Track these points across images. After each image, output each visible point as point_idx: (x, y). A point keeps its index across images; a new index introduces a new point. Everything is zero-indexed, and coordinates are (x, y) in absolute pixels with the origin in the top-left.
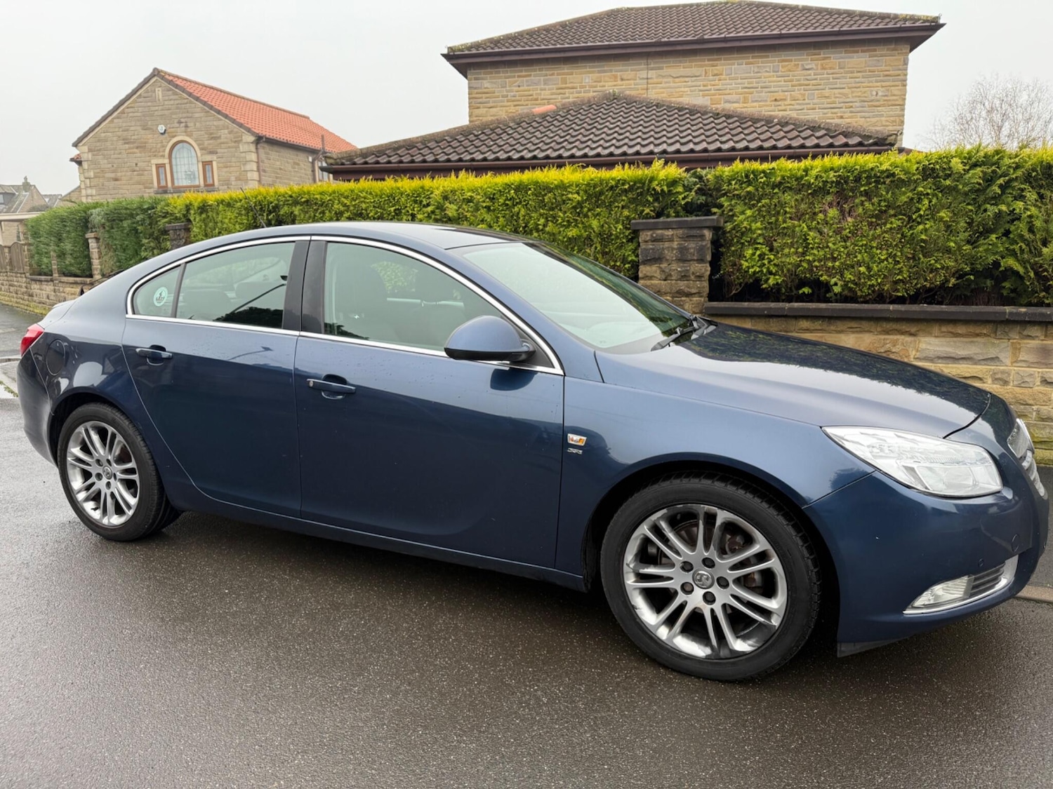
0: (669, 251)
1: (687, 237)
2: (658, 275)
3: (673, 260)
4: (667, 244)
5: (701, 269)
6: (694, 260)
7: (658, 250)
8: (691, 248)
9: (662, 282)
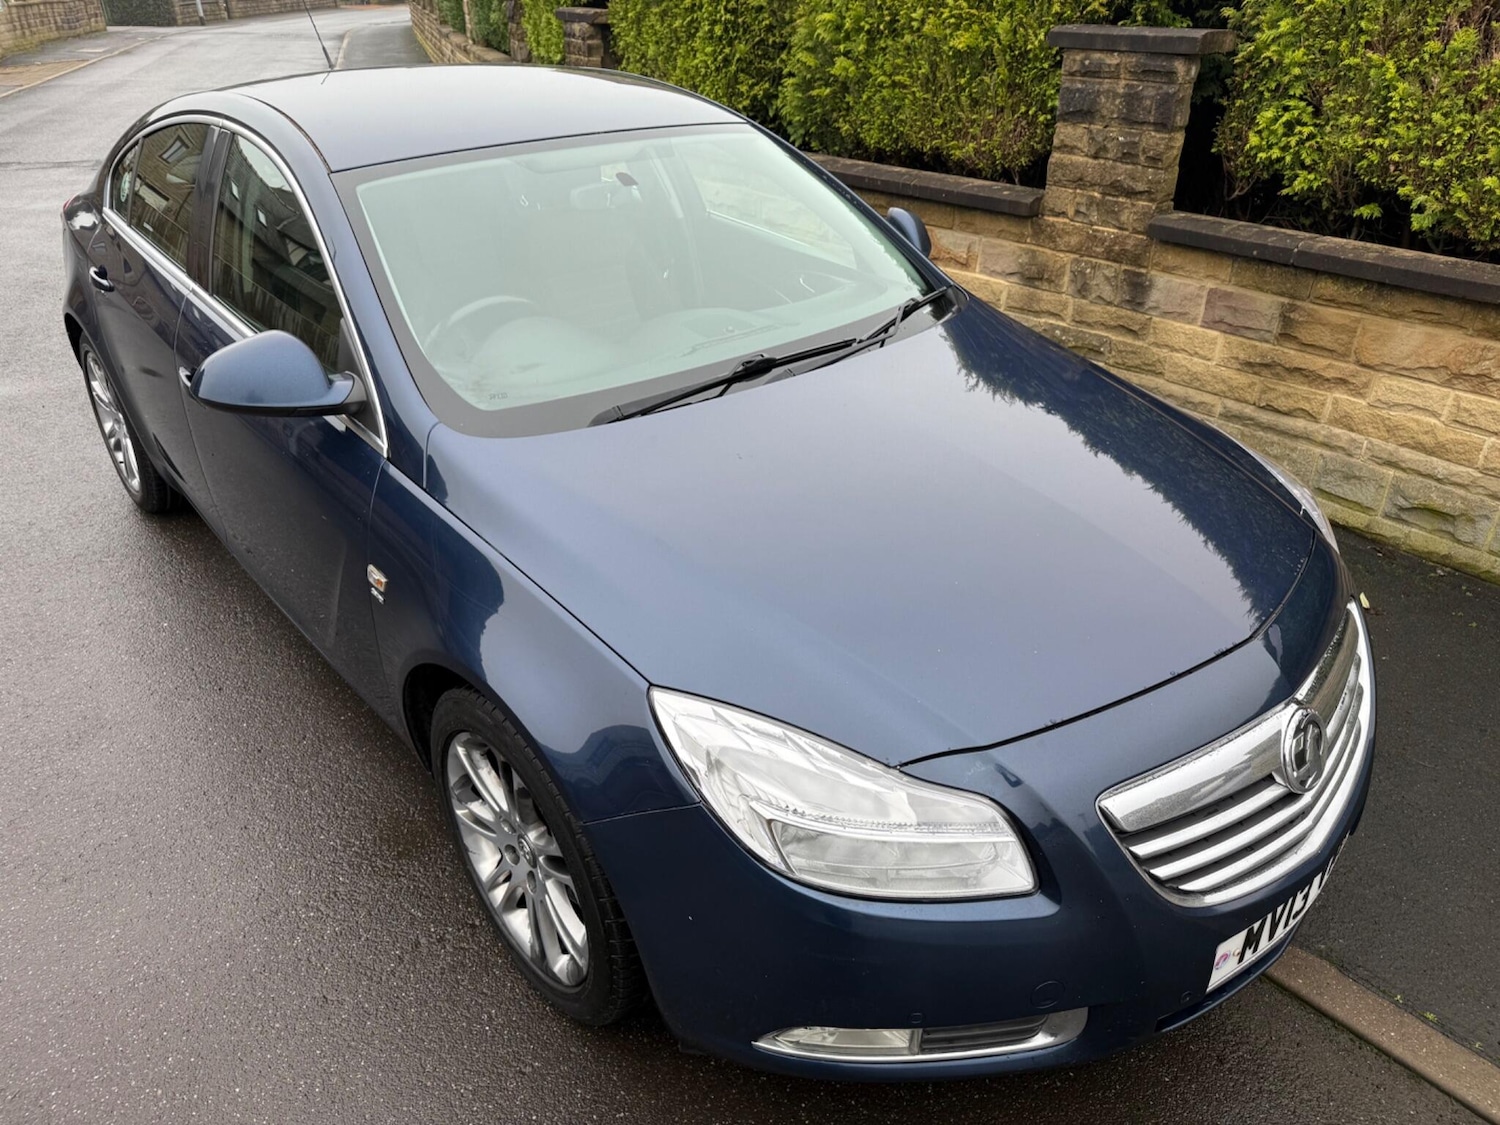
0: (1107, 98)
1: (1144, 72)
2: (1083, 144)
3: (1113, 119)
4: (1107, 84)
5: (1157, 144)
6: (1149, 123)
7: (1089, 94)
8: (1147, 98)
9: (1090, 161)
